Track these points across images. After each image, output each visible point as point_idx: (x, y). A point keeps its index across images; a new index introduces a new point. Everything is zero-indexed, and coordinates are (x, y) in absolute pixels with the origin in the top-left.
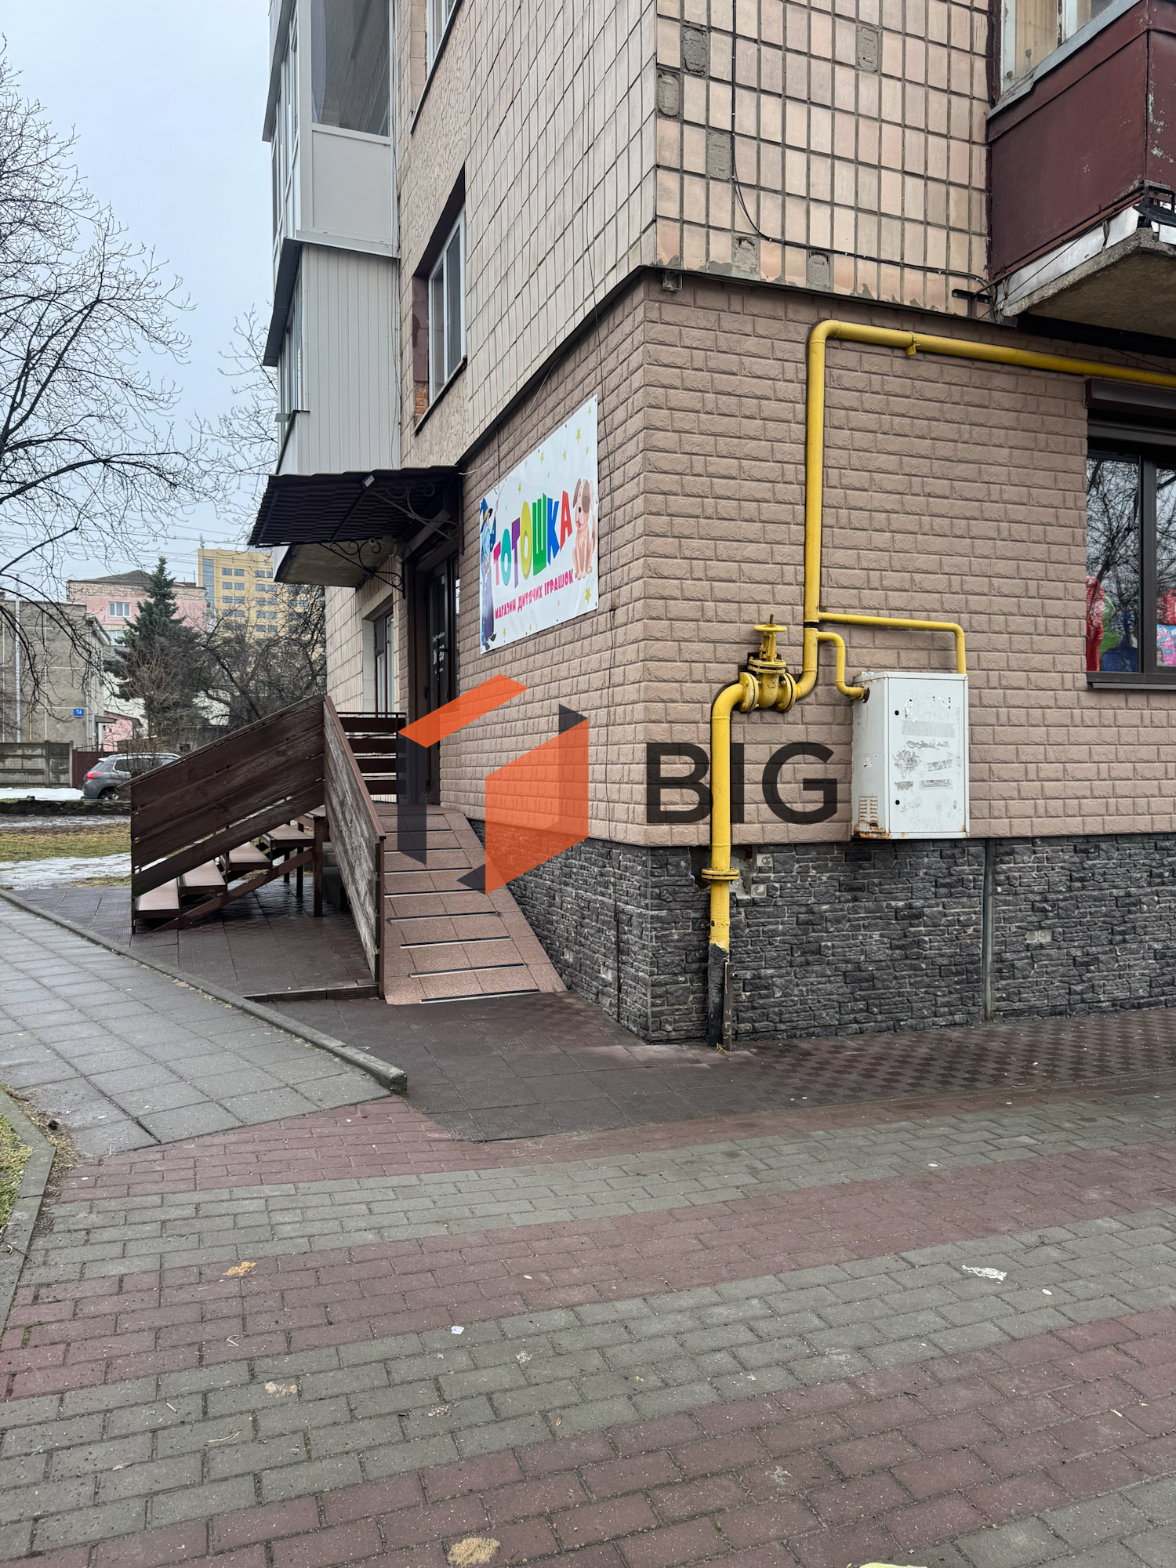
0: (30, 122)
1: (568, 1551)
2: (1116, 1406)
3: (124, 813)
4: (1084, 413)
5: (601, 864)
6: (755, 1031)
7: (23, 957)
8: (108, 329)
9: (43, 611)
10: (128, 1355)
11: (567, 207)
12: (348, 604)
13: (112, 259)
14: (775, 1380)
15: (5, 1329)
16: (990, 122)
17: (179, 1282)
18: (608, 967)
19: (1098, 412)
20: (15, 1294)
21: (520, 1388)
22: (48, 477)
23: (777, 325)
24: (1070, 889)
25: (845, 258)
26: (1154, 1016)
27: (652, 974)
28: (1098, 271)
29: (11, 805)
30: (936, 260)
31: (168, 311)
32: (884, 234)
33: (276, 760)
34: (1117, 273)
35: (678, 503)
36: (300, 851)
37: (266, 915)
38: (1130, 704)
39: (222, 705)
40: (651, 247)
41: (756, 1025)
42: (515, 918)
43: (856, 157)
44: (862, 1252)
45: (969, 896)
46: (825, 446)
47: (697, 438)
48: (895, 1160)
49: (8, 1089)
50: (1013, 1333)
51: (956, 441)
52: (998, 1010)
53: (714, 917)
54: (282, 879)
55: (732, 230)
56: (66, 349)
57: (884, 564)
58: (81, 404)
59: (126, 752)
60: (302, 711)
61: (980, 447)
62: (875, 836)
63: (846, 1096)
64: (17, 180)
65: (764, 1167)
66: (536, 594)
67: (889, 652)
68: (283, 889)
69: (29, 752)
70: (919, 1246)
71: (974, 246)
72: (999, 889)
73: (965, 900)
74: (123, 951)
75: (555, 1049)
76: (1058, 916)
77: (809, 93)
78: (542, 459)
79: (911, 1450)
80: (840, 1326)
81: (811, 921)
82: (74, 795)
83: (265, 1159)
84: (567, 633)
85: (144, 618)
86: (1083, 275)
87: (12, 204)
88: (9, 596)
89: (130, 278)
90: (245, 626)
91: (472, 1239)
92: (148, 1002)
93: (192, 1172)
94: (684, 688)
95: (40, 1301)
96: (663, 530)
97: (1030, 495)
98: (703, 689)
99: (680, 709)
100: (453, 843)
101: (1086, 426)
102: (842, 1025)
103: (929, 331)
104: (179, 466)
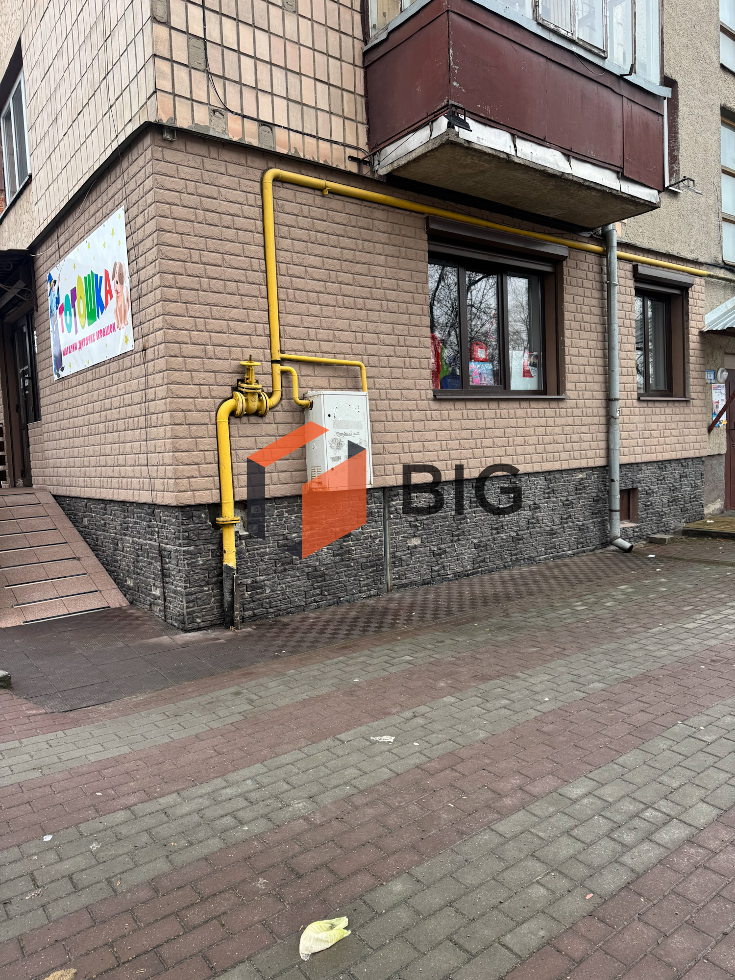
1: (124, 963)
2: (450, 801)
4: (426, 237)
5: (148, 519)
6: (255, 615)
11: (95, 76)
14: (260, 826)
16: (365, 54)
18: (157, 587)
19: (433, 237)
21: (93, 866)
23: (241, 169)
25: (282, 130)
26: (475, 579)
27: (186, 588)
28: (429, 151)
30: (337, 137)
32: (305, 117)
34: (438, 154)
35: (183, 280)
38: (456, 407)
40: (154, 109)
41: (255, 611)
42: (91, 561)
43: (286, 66)
44: (314, 740)
45: (376, 521)
46: (276, 249)
47: (193, 239)
48: (335, 680)
50: (397, 771)
51: (355, 250)
52: (394, 585)
53: (225, 547)
55: (208, 104)
57: (317, 325)
61: (369, 255)
63: (308, 647)
65: (257, 698)
66: (89, 339)
67: (324, 379)
70: (347, 730)
71: (359, 130)
72: (392, 516)
73: (373, 524)
75: (120, 644)
76: (424, 529)
77: (253, 20)
78: (89, 247)
79: (339, 851)
80: (300, 786)
81: (286, 544)
84: (114, 366)
86: (420, 154)
91: (58, 776)
94: (196, 402)
96: (174, 298)
97: (398, 285)
98: (209, 402)
99: (194, 416)
100: (43, 513)
101: (427, 244)
102: (307, 604)
103: (336, 180)
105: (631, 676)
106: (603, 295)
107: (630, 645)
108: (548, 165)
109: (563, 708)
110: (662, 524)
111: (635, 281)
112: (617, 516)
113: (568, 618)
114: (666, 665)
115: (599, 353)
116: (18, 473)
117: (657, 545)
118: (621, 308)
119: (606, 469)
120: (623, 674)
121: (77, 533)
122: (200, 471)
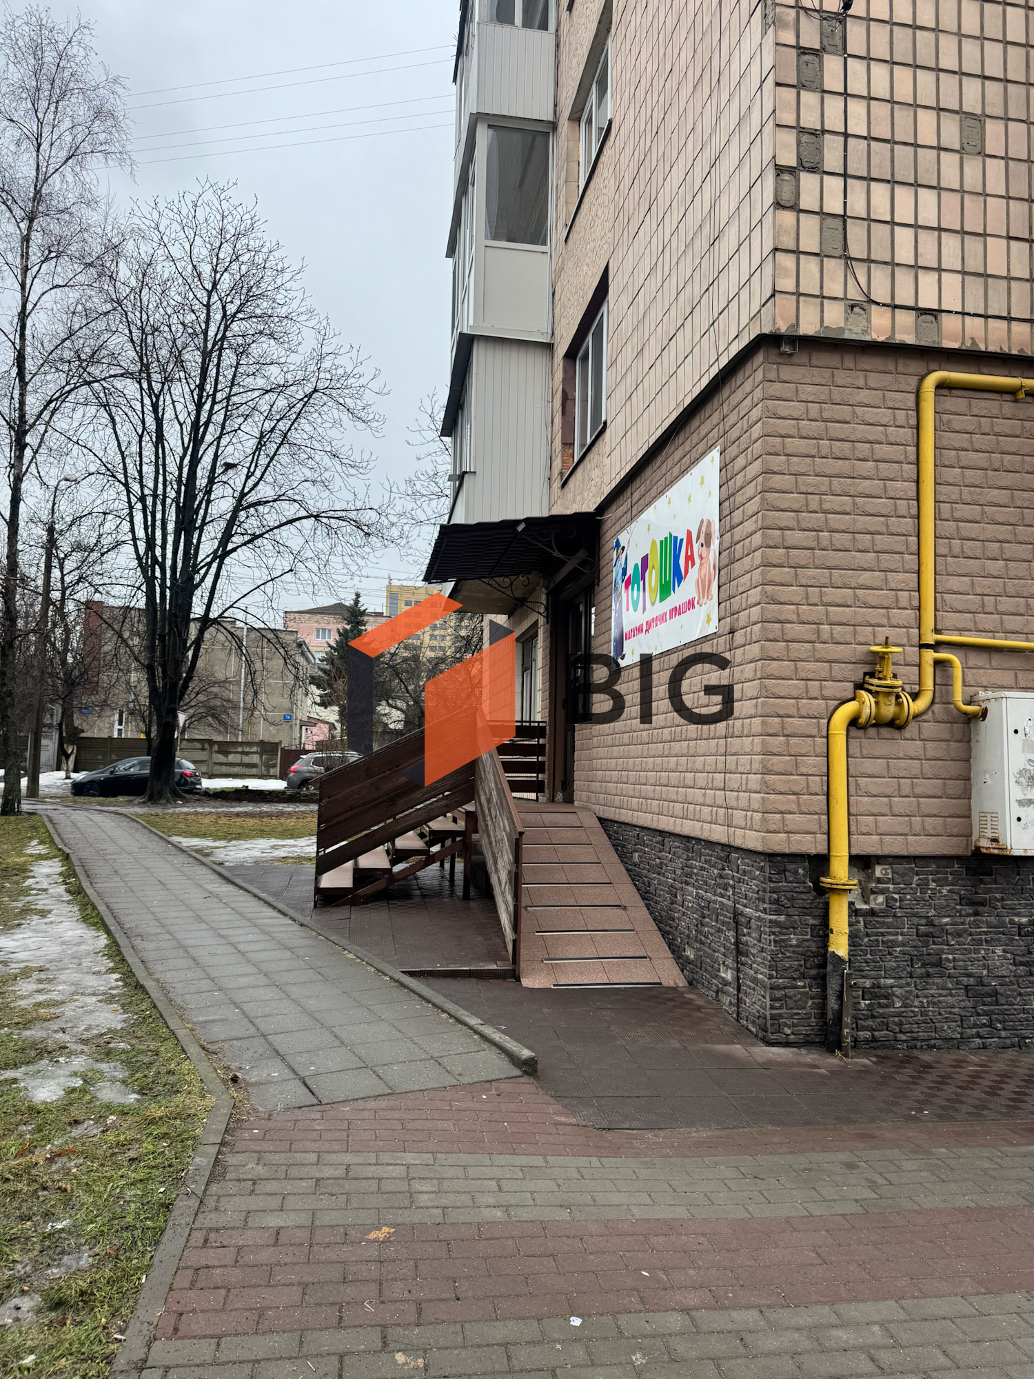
0: (271, 258)
3: (315, 802)
5: (720, 866)
6: (875, 1039)
7: (225, 925)
8: (322, 413)
9: (263, 636)
10: (278, 1308)
11: (695, 290)
13: (327, 358)
15: (178, 1268)
17: (327, 1240)
18: (728, 967)
20: (189, 1235)
22: (271, 530)
23: (889, 378)
25: (953, 316)
27: (771, 977)
29: (229, 793)
31: (368, 396)
32: (990, 292)
35: (795, 537)
36: (454, 840)
37: (423, 896)
39: (399, 712)
40: (770, 317)
41: (876, 1033)
42: (639, 912)
43: (962, 228)
44: (991, 1286)
46: (936, 483)
47: (812, 480)
49: (202, 1042)
53: (833, 925)
54: (438, 864)
55: (845, 298)
56: (290, 429)
57: (998, 590)
58: (299, 472)
59: (322, 750)
62: (996, 852)
63: (969, 1114)
64: (259, 302)
65: (885, 1182)
66: (662, 619)
67: (1006, 673)
68: (438, 873)
69: (247, 749)
74: (305, 923)
75: (675, 1044)
77: (916, 177)
78: (669, 503)
80: (968, 1367)
81: (931, 933)
82: (279, 785)
83: (409, 1127)
85: (341, 642)
87: (255, 320)
88: (238, 624)
89: (341, 371)
90: (420, 647)
91: (591, 1228)
92: (321, 971)
93: (345, 1134)
94: (800, 705)
95: (209, 1245)
96: (780, 561)
98: (818, 705)
99: (796, 723)
100: (584, 839)
102: (964, 1039)
104: (373, 519)
116: (558, 784)
121: (624, 870)
122: (799, 805)
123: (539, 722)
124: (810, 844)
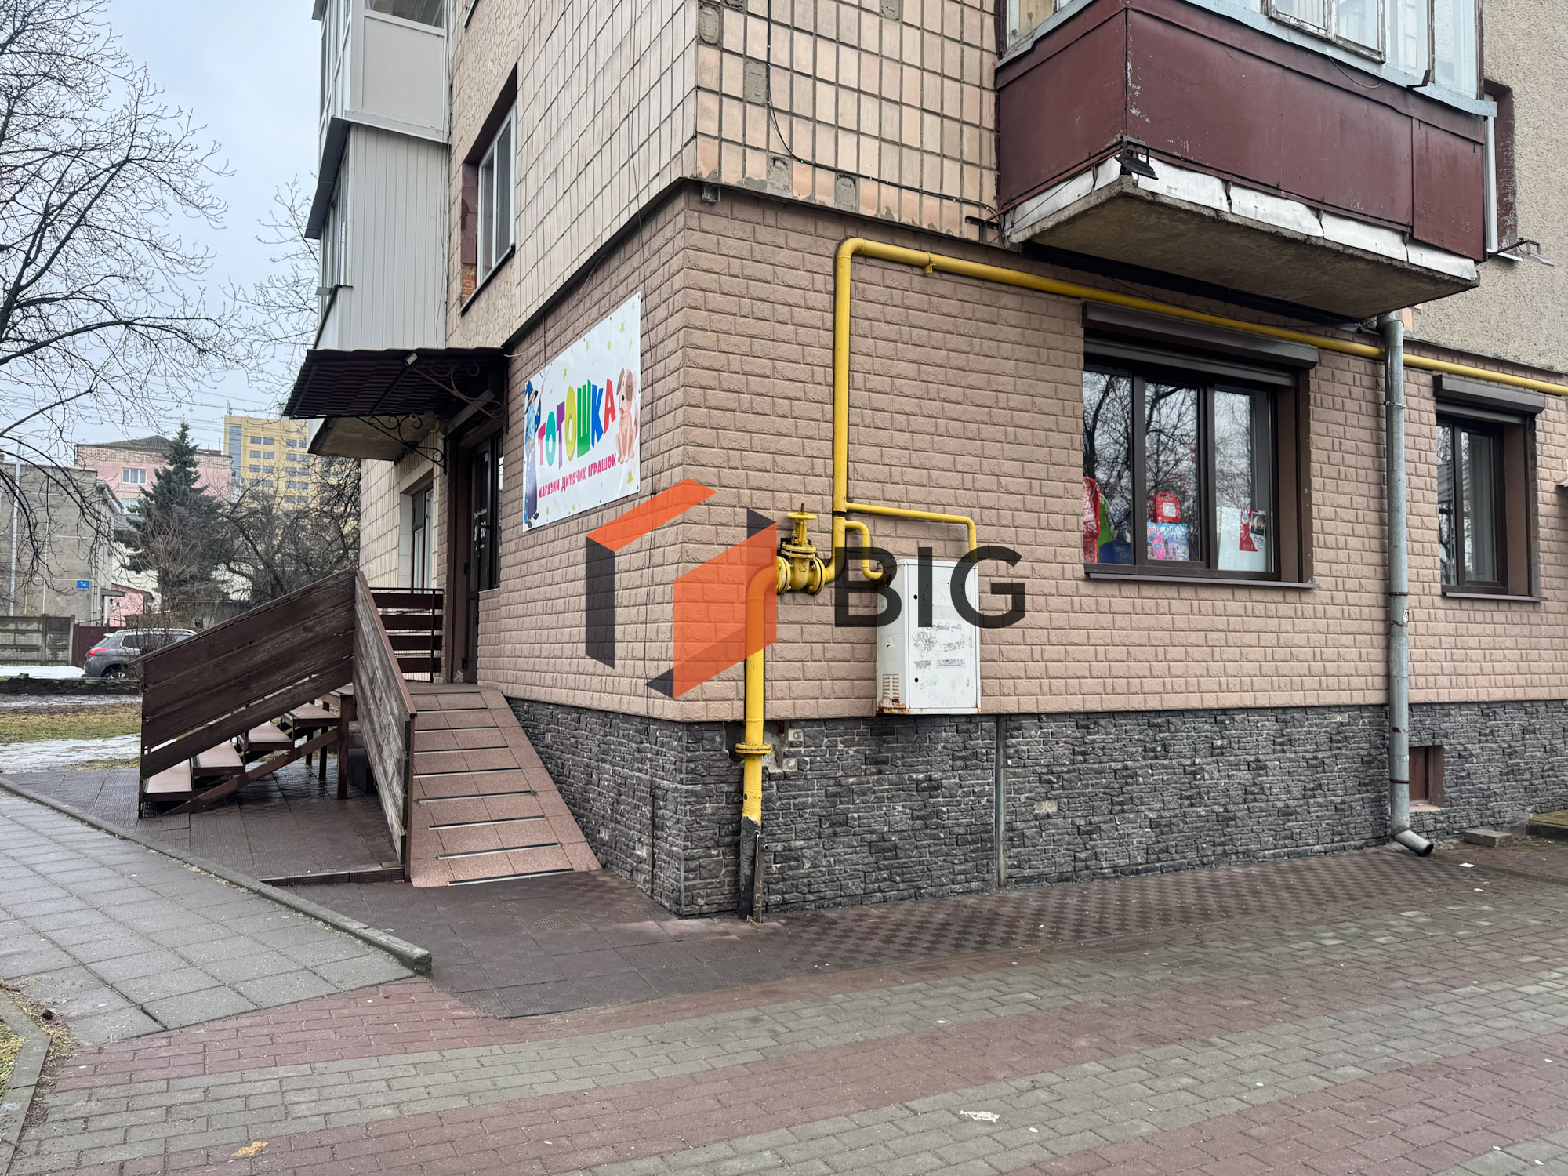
3: (133, 692)
4: (1081, 332)
5: (638, 740)
6: (785, 902)
7: (14, 844)
8: (138, 190)
9: (49, 476)
11: (614, 115)
12: (386, 477)
13: (144, 120)
16: (998, 72)
17: (185, 1165)
18: (643, 844)
19: (1093, 331)
22: (61, 337)
23: (807, 240)
24: (1073, 762)
25: (870, 183)
26: (1150, 880)
27: (685, 848)
28: (1089, 209)
30: (951, 189)
31: (203, 175)
32: (905, 163)
33: (300, 637)
34: (1104, 212)
35: (716, 397)
36: (325, 730)
37: (286, 797)
38: (1124, 594)
39: (244, 579)
40: (691, 160)
41: (786, 896)
42: (552, 798)
43: (880, 93)
44: (870, 1104)
45: (983, 769)
46: (850, 352)
47: (733, 339)
48: (907, 1018)
50: (1000, 1168)
51: (968, 353)
52: (1010, 877)
53: (747, 790)
54: (303, 760)
55: (767, 150)
56: (89, 207)
57: (905, 461)
58: (103, 264)
59: (136, 627)
60: (332, 586)
61: (989, 359)
62: (897, 711)
63: (866, 961)
64: (43, 33)
65: (785, 1030)
66: (579, 475)
67: (910, 541)
68: (304, 771)
69: (24, 627)
70: (923, 1095)
71: (985, 179)
72: (1010, 762)
73: (979, 772)
74: (128, 836)
75: (585, 927)
76: (1063, 788)
77: (838, 34)
78: (587, 347)
81: (838, 793)
82: (75, 673)
83: (280, 1041)
84: (609, 514)
85: (161, 487)
86: (1076, 212)
87: (36, 56)
88: (8, 458)
89: (164, 140)
90: (273, 497)
91: (492, 1110)
92: (156, 888)
93: (201, 1056)
96: (701, 421)
97: (1033, 403)
100: (489, 722)
101: (1082, 343)
102: (867, 894)
103: (945, 252)
104: (210, 332)
105: (1412, 1062)
106: (1378, 423)
107: (1417, 1012)
108: (1282, 225)
109: (1287, 1102)
110: (1488, 812)
111: (1437, 401)
112: (1404, 791)
113: (1309, 957)
114: (1479, 1051)
115: (1372, 517)
116: (458, 662)
117: (1478, 848)
118: (1411, 445)
119: (1385, 710)
120: (1400, 1057)
121: (535, 754)
123: (434, 590)
124: (727, 712)
